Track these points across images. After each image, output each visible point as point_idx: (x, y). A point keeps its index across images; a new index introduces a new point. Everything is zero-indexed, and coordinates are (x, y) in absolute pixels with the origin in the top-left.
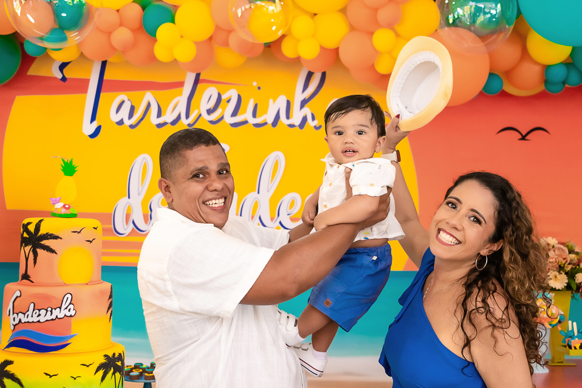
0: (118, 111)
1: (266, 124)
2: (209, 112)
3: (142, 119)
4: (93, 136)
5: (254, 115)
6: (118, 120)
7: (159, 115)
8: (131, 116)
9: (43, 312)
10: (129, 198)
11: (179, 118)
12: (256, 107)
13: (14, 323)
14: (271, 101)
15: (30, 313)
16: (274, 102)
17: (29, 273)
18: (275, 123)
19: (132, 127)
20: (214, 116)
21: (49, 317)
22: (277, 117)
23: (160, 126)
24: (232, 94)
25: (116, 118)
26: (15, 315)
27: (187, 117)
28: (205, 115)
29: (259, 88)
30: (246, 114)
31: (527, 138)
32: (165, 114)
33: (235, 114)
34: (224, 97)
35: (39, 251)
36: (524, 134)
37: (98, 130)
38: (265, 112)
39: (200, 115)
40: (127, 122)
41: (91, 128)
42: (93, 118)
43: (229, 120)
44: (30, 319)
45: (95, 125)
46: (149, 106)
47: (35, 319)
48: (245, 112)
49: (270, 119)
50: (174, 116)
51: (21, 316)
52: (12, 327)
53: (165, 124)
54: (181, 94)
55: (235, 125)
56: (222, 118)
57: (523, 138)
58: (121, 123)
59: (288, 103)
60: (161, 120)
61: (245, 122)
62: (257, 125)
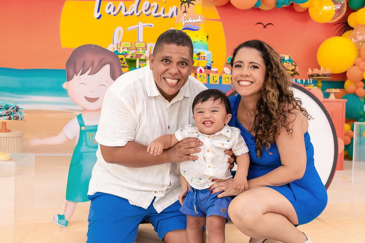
0: (109, 8)
1: (168, 17)
2: (146, 11)
3: (118, 12)
4: (99, 18)
5: (164, 13)
6: (109, 12)
7: (126, 11)
8: (114, 11)
9: (193, 20)
10: (113, 44)
11: (133, 13)
12: (164, 10)
13: (185, 23)
14: (170, 8)
15: (190, 20)
16: (172, 8)
17: (186, 11)
18: (172, 17)
19: (114, 15)
20: (148, 13)
21: (195, 21)
22: (173, 14)
23: (126, 15)
24: (155, 4)
25: (108, 12)
26: (185, 21)
27: (137, 12)
28: (144, 12)
29: (165, 2)
30: (160, 13)
31: (266, 27)
32: (128, 11)
33: (156, 12)
34: (152, 5)
35: (190, 4)
36: (265, 25)
37: (100, 16)
38: (168, 12)
39: (142, 12)
40: (113, 13)
41: (97, 15)
42: (98, 11)
43: (154, 14)
44: (190, 22)
45: (99, 14)
46: (121, 7)
47: (191, 22)
48: (160, 11)
49: (170, 15)
50: (131, 12)
51: (187, 21)
52: (184, 25)
53: (128, 15)
54: (134, 3)
55: (156, 17)
56: (151, 14)
57: (265, 27)
58: (110, 13)
59: (177, 9)
60: (126, 13)
61: (160, 16)
62: (165, 17)
